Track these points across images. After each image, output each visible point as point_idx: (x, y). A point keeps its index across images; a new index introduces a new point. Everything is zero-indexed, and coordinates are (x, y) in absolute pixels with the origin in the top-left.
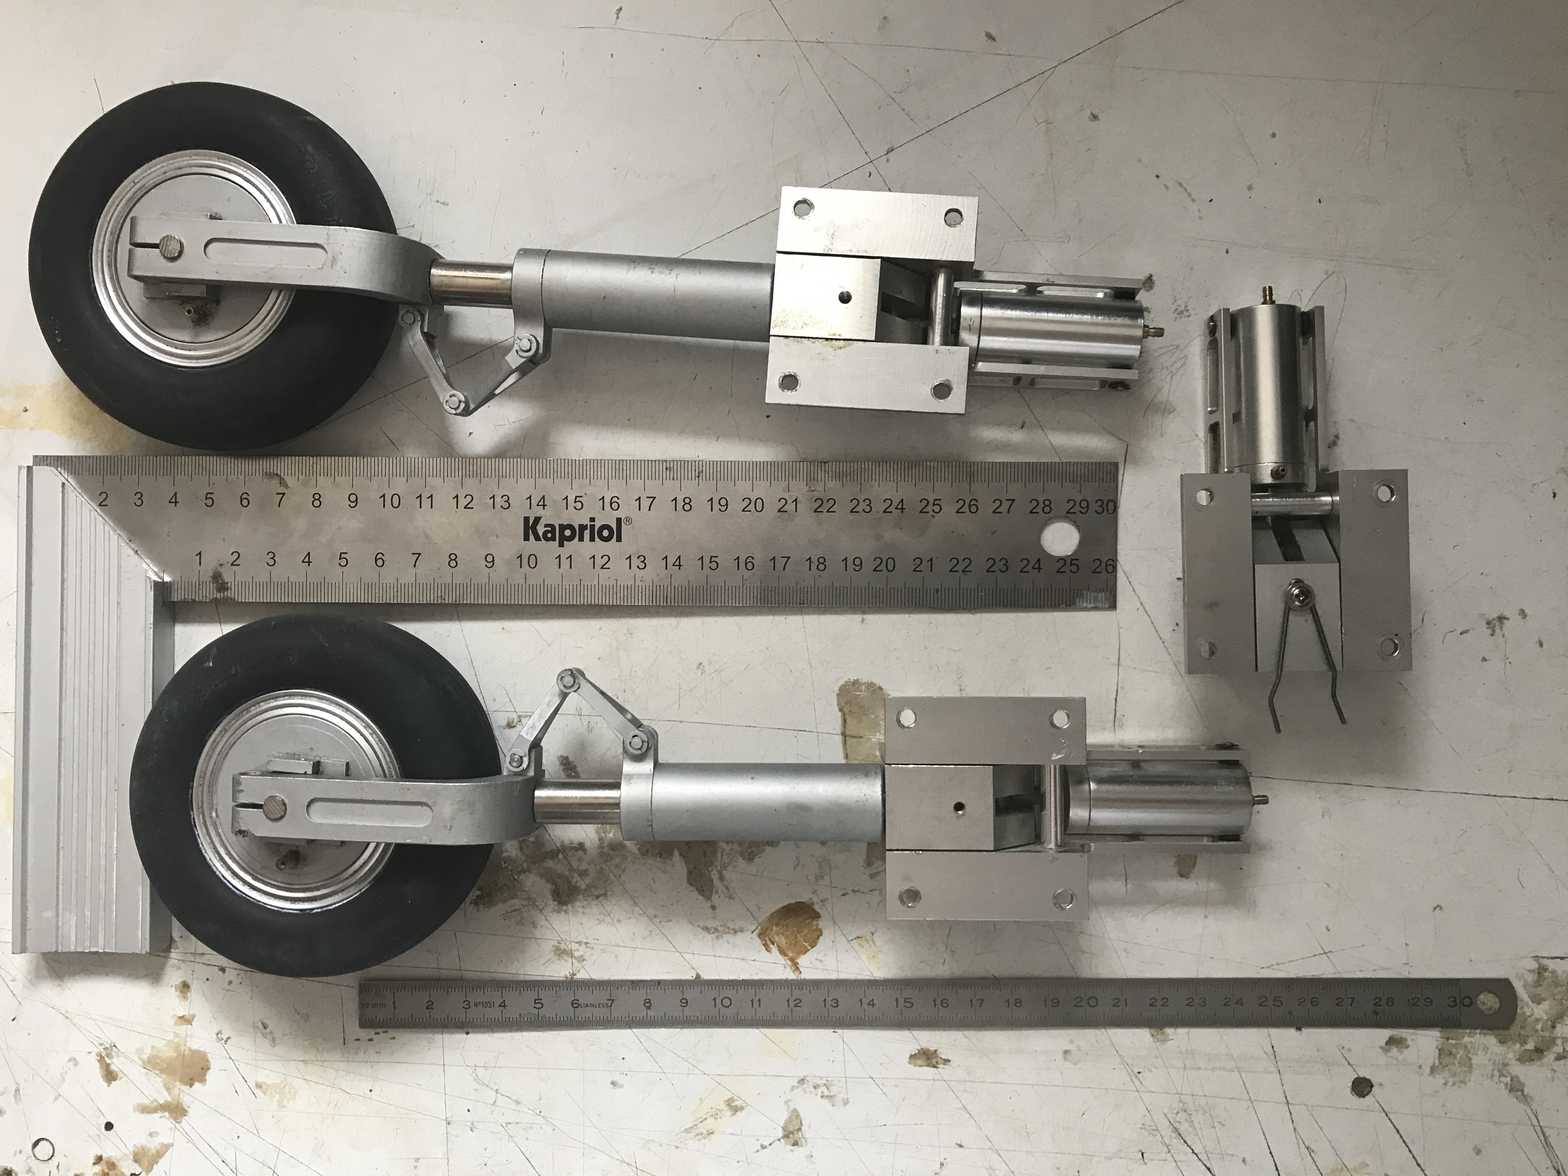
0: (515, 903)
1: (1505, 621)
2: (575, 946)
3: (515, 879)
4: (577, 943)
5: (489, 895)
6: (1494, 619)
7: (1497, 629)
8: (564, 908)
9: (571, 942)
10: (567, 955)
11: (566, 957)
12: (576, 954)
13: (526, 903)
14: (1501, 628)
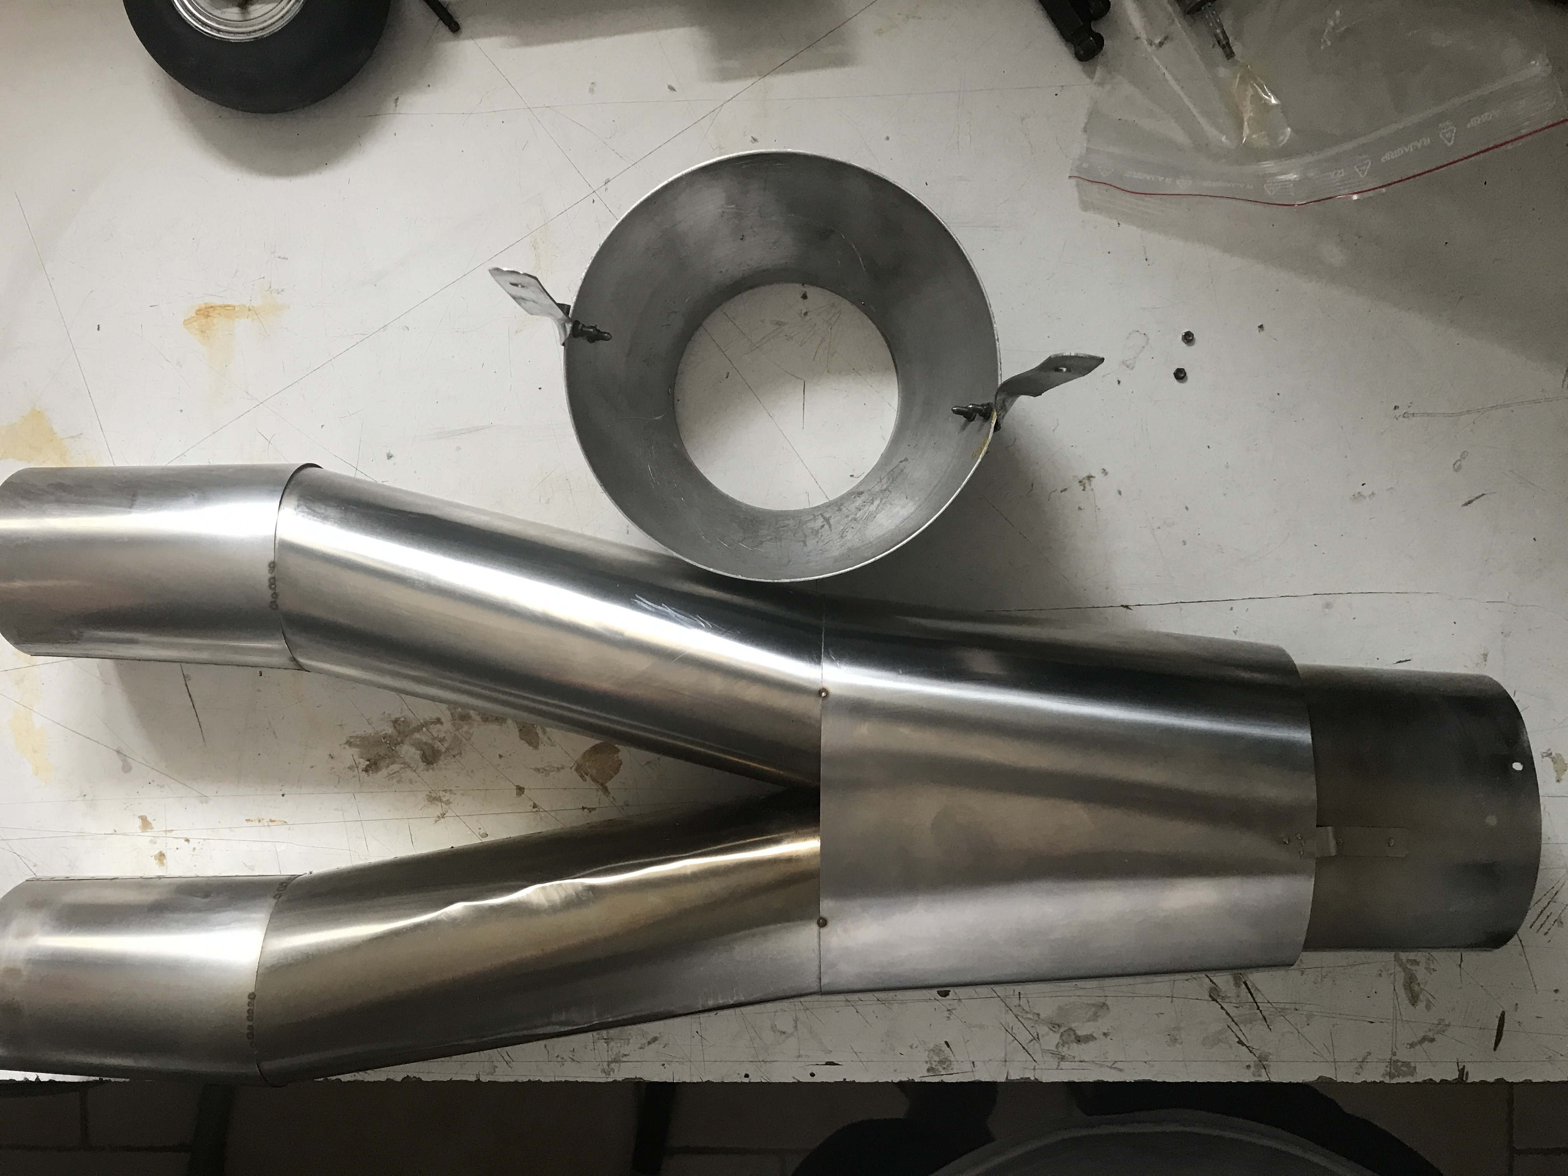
0: (395, 767)
1: (1092, 479)
2: (442, 794)
3: (393, 750)
4: (444, 791)
5: (375, 763)
6: (1084, 479)
7: (1087, 485)
8: (432, 766)
9: (439, 791)
10: (437, 800)
11: (436, 802)
12: (444, 799)
13: (403, 766)
14: (1090, 485)
